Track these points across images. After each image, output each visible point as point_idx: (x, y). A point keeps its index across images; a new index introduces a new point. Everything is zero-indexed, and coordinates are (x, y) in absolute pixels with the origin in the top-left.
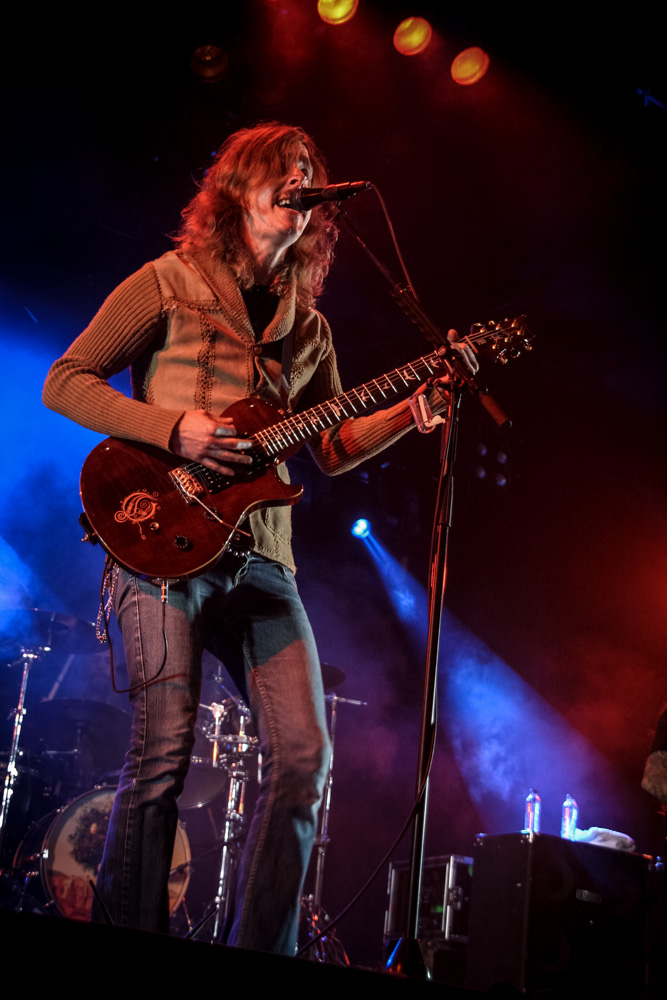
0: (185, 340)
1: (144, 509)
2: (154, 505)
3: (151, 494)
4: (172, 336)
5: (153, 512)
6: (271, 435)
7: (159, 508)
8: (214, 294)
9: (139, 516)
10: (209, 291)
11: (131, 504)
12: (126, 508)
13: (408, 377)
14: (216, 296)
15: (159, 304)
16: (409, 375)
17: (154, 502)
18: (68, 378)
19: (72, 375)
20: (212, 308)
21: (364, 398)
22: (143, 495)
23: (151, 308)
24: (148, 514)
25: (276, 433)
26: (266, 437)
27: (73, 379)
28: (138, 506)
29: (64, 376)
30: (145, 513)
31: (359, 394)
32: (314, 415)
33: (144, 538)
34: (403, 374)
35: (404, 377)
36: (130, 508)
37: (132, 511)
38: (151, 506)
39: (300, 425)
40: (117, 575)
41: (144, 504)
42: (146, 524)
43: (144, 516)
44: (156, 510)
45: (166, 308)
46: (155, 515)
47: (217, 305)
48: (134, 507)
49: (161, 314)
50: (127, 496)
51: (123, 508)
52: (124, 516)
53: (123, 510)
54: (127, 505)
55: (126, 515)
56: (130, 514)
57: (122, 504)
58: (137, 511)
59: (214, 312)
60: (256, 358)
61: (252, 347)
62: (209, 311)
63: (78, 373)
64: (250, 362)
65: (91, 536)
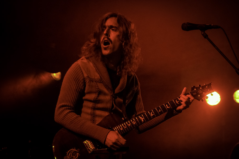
1: (74, 155)
2: (78, 154)
3: (77, 150)
7: (79, 155)
8: (100, 76)
9: (72, 158)
10: (98, 75)
11: (70, 153)
12: (68, 155)
13: (168, 107)
14: (101, 77)
16: (168, 106)
17: (78, 153)
20: (99, 81)
21: (152, 115)
22: (74, 150)
24: (76, 157)
26: (117, 129)
28: (72, 154)
30: (74, 157)
31: (150, 113)
32: (134, 121)
34: (166, 106)
35: (166, 107)
36: (69, 155)
37: (70, 156)
38: (77, 154)
41: (74, 153)
44: (79, 156)
46: (78, 158)
47: (101, 80)
48: (71, 155)
50: (69, 150)
51: (67, 155)
52: (67, 158)
53: (67, 156)
54: (69, 154)
55: (68, 158)
56: (70, 157)
57: (67, 153)
58: (72, 156)
59: (100, 82)
60: (113, 99)
61: (112, 95)
62: (98, 82)
63: (70, 112)
64: (111, 101)
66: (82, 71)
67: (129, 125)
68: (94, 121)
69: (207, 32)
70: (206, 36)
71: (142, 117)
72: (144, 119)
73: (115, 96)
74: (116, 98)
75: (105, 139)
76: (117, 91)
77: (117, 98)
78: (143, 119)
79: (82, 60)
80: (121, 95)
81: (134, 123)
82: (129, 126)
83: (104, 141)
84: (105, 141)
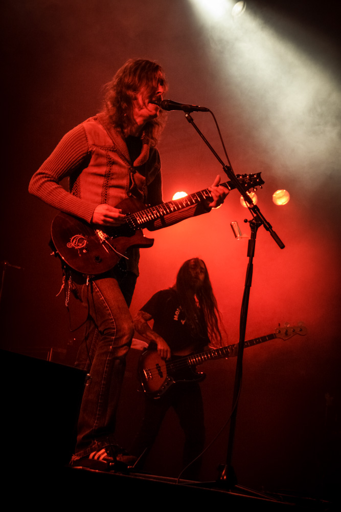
0: (98, 165)
1: (81, 243)
2: (85, 241)
3: (84, 236)
4: (92, 162)
5: (85, 245)
6: (141, 215)
7: (88, 243)
9: (78, 246)
10: (111, 141)
12: (72, 242)
13: (206, 195)
14: (114, 144)
15: (87, 147)
17: (86, 240)
18: (44, 183)
19: (46, 182)
20: (112, 149)
22: (80, 236)
23: (84, 149)
24: (83, 245)
25: (143, 214)
26: (139, 216)
27: (46, 184)
28: (78, 241)
29: (41, 182)
30: (81, 245)
33: (80, 255)
36: (74, 242)
37: (75, 243)
39: (155, 212)
41: (81, 240)
42: (82, 249)
43: (81, 246)
45: (90, 149)
46: (86, 246)
47: (115, 148)
48: (76, 241)
49: (88, 152)
50: (73, 236)
52: (71, 245)
57: (71, 240)
58: (78, 243)
59: (113, 151)
60: (131, 174)
61: (130, 169)
62: (110, 150)
63: (48, 181)
64: (129, 176)
65: (55, 253)
66: (86, 136)
69: (194, 114)
70: (190, 120)
73: (133, 170)
74: (134, 173)
75: (91, 218)
76: (136, 163)
77: (136, 172)
79: (88, 121)
80: (142, 169)
83: (90, 219)
84: (92, 218)
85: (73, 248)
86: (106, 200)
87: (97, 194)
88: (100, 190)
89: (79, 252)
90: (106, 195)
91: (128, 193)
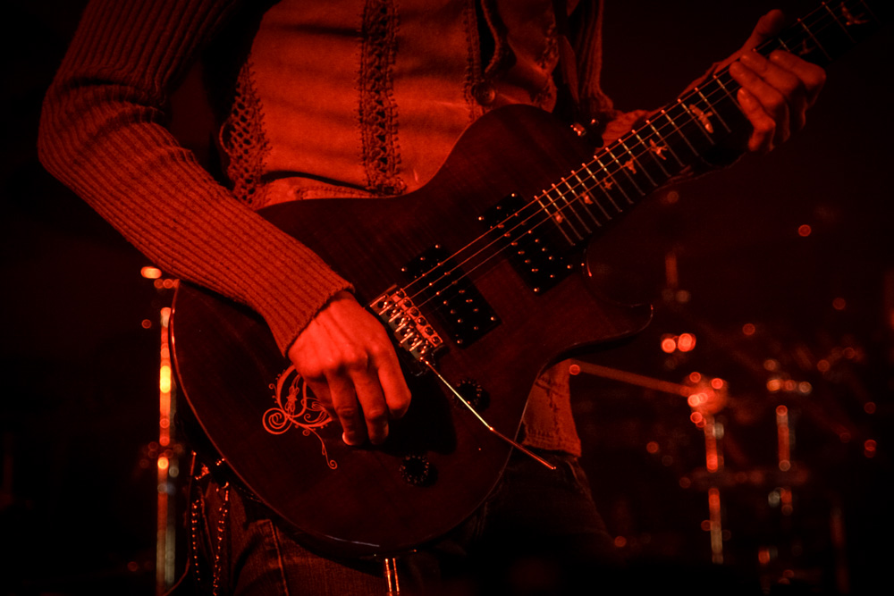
9: (314, 415)
11: (294, 390)
12: (284, 400)
16: (854, 14)
32: (656, 138)
33: (333, 465)
35: (844, 20)
36: (292, 399)
37: (298, 407)
40: (227, 506)
42: (333, 432)
48: (299, 396)
51: (279, 401)
52: (282, 420)
53: (277, 406)
54: (285, 393)
55: (287, 416)
56: (296, 413)
57: (274, 392)
58: (309, 404)
65: (212, 468)
67: (630, 165)
68: (384, 160)
71: (702, 106)
72: (712, 120)
78: (709, 118)
81: (659, 152)
82: (630, 172)
85: (294, 432)
86: (382, 138)
87: (340, 119)
88: (350, 100)
89: (324, 453)
90: (382, 114)
91: (478, 94)
